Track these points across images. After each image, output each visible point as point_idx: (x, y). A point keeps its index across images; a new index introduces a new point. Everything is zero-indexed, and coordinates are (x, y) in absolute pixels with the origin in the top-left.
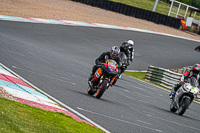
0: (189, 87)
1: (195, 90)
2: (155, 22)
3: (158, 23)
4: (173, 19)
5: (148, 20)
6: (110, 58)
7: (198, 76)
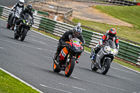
0: (108, 48)
6: (73, 37)
7: (114, 39)
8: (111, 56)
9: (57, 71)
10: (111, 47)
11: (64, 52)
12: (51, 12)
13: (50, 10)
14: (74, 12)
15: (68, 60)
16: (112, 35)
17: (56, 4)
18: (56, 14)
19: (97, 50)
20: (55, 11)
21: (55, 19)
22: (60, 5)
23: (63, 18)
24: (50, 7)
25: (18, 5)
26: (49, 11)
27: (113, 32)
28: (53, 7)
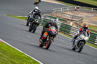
0: (83, 36)
1: (86, 38)
6: (51, 26)
7: (87, 30)
8: (84, 41)
9: (41, 46)
10: (85, 35)
11: (45, 35)
12: (68, 20)
13: (68, 18)
14: (84, 20)
15: (48, 39)
16: (85, 28)
17: (71, 14)
18: (72, 21)
19: (76, 38)
20: (71, 19)
21: (71, 25)
22: (74, 15)
23: (76, 24)
24: (67, 16)
25: (34, 11)
26: (66, 19)
27: (86, 26)
28: (69, 16)
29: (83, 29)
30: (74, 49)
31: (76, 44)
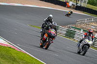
1: (90, 43)
2: (54, 4)
3: (56, 4)
4: (63, 2)
5: (51, 3)
6: (51, 28)
7: (92, 35)
15: (47, 40)
17: (96, 25)
24: (92, 27)
27: (91, 31)
29: (88, 34)
30: (79, 53)
31: (81, 47)
